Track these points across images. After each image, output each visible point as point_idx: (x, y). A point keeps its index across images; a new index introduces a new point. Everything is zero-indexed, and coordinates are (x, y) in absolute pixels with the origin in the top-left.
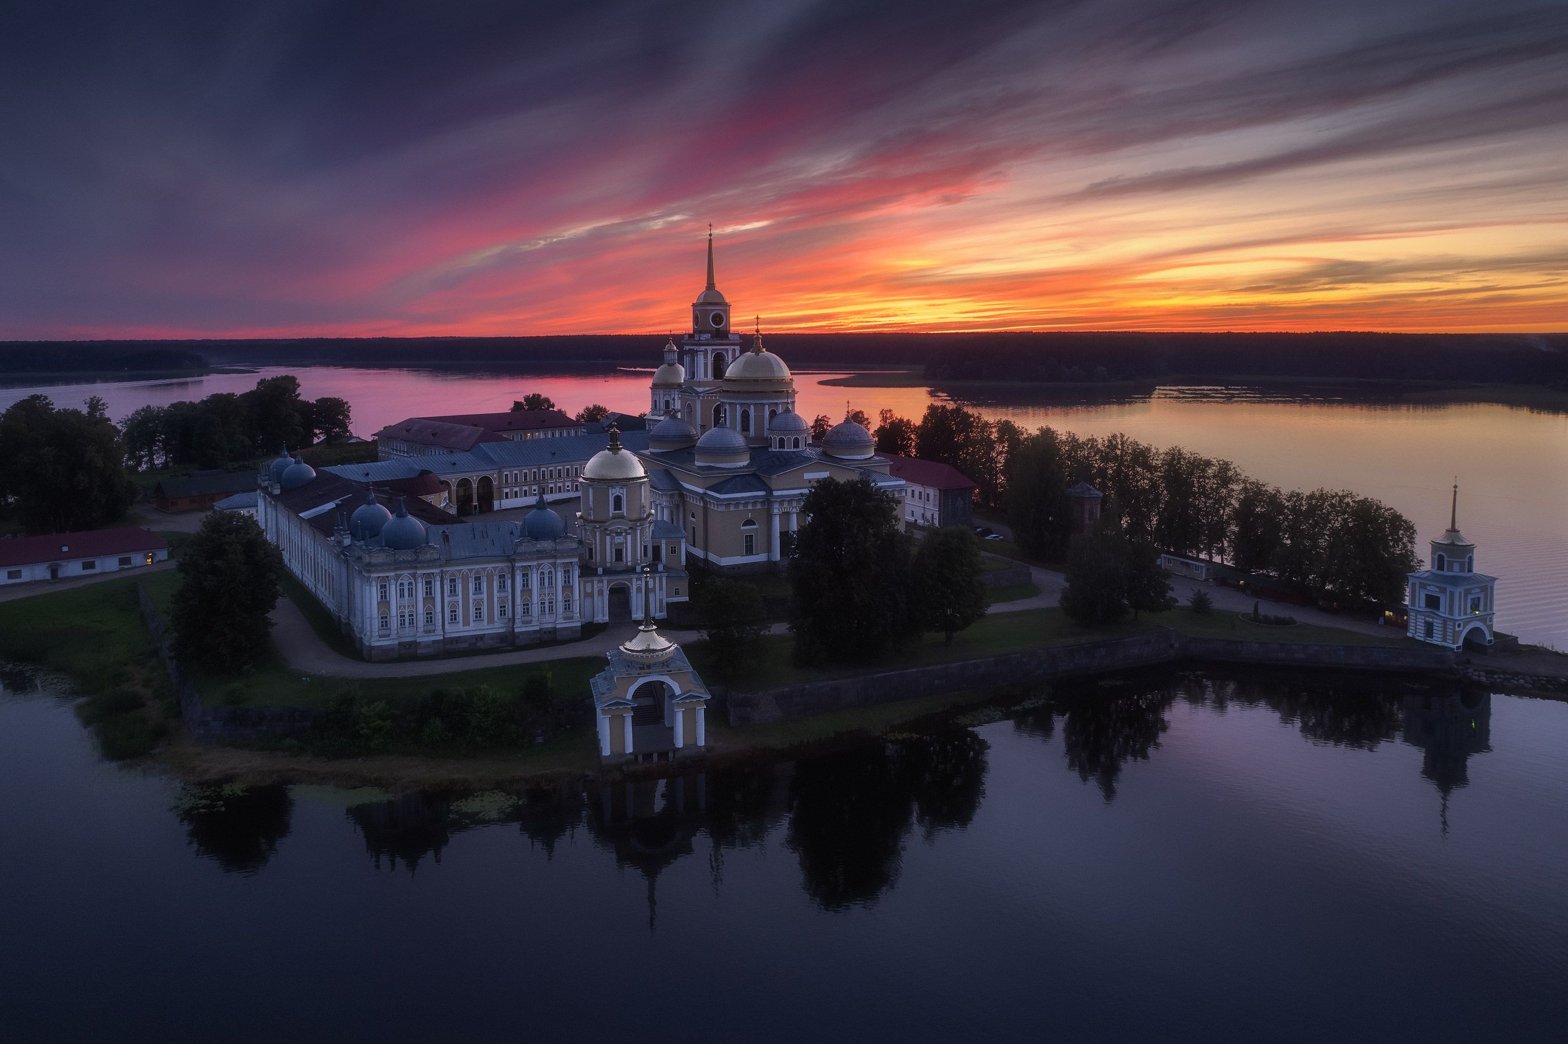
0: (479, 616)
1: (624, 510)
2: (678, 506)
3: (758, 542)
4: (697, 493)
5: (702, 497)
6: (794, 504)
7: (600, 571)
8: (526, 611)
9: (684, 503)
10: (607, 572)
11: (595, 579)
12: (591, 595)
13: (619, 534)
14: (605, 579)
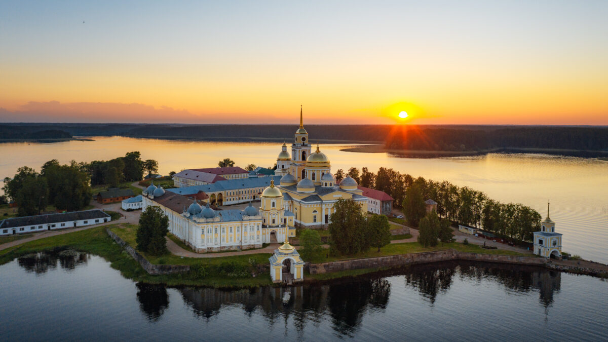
0: (231, 241)
1: (275, 207)
2: (291, 205)
3: (318, 219)
4: (297, 201)
5: (300, 202)
6: (330, 205)
7: (268, 226)
8: (245, 239)
9: (293, 204)
10: (270, 227)
11: (266, 229)
12: (265, 234)
13: (274, 214)
14: (270, 229)
